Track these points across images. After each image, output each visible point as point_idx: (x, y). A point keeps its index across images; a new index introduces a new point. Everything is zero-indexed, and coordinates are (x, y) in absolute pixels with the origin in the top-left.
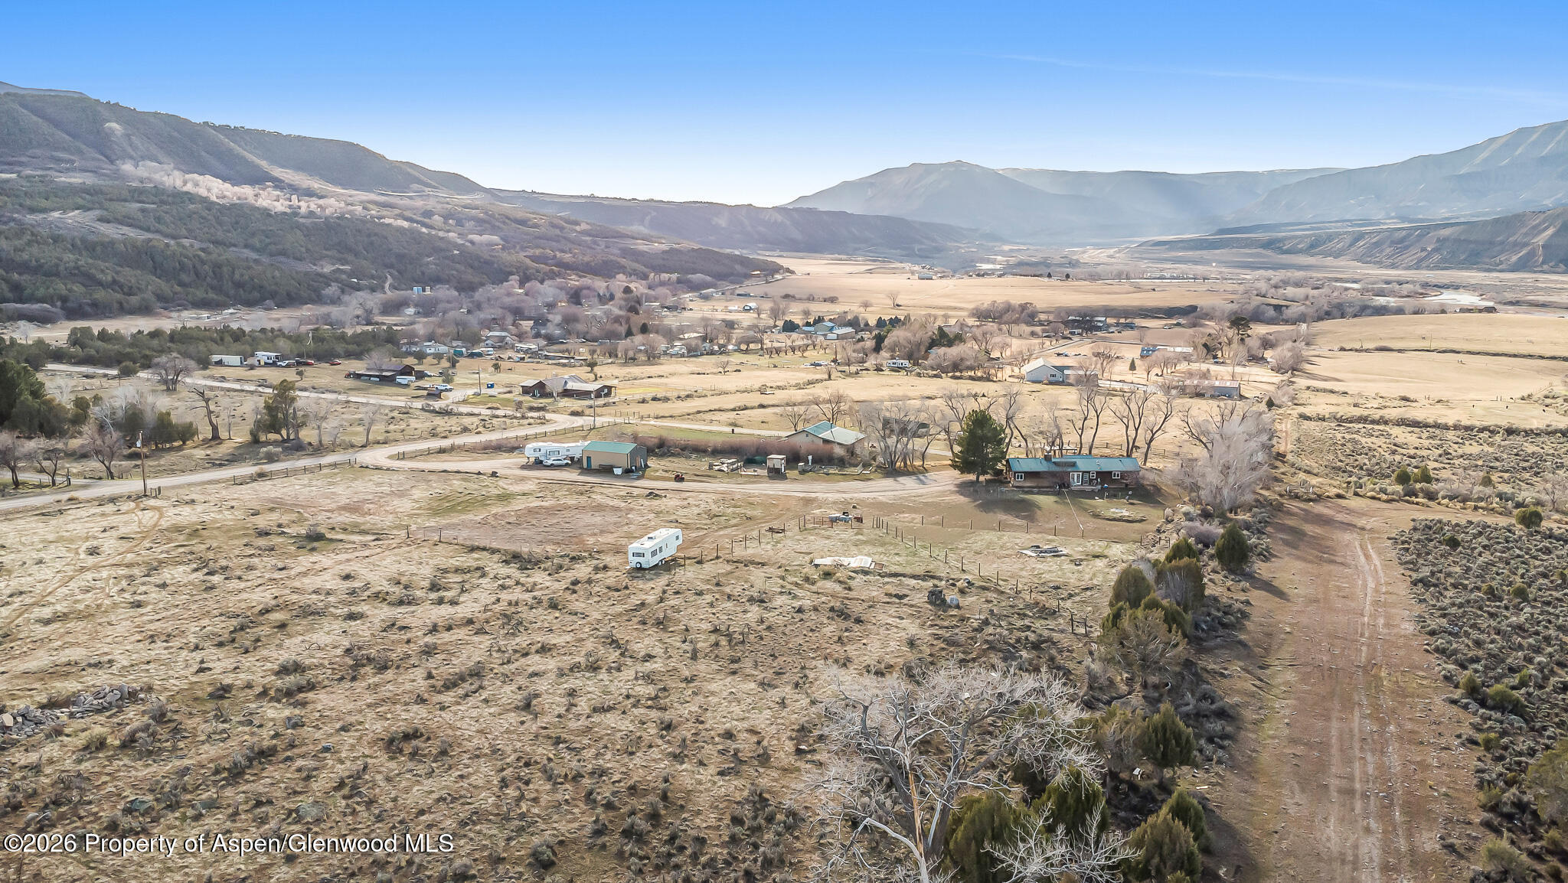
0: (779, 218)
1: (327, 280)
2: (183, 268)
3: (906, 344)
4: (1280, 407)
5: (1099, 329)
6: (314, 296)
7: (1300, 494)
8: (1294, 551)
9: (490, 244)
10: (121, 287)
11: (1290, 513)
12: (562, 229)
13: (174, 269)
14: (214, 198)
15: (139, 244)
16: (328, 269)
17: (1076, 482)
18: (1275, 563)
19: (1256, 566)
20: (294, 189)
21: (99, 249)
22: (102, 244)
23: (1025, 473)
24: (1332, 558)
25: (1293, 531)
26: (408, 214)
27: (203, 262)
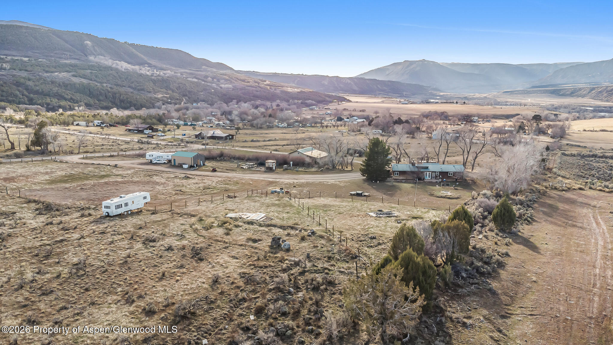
0: (349, 81)
1: (158, 100)
2: (101, 94)
3: (382, 124)
4: (553, 151)
5: (475, 122)
6: (151, 106)
7: (558, 187)
8: (550, 219)
9: (228, 88)
10: (74, 100)
11: (550, 197)
12: (259, 83)
13: (98, 94)
14: (123, 70)
15: (85, 84)
16: (160, 96)
17: (428, 178)
18: (535, 225)
19: (520, 227)
20: (155, 67)
21: (69, 86)
22: (70, 84)
23: (400, 172)
24: (574, 223)
25: (550, 206)
26: (198, 77)
27: (109, 92)
